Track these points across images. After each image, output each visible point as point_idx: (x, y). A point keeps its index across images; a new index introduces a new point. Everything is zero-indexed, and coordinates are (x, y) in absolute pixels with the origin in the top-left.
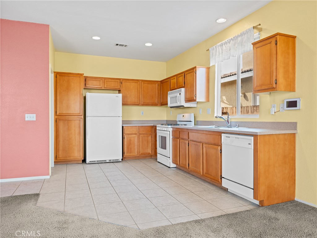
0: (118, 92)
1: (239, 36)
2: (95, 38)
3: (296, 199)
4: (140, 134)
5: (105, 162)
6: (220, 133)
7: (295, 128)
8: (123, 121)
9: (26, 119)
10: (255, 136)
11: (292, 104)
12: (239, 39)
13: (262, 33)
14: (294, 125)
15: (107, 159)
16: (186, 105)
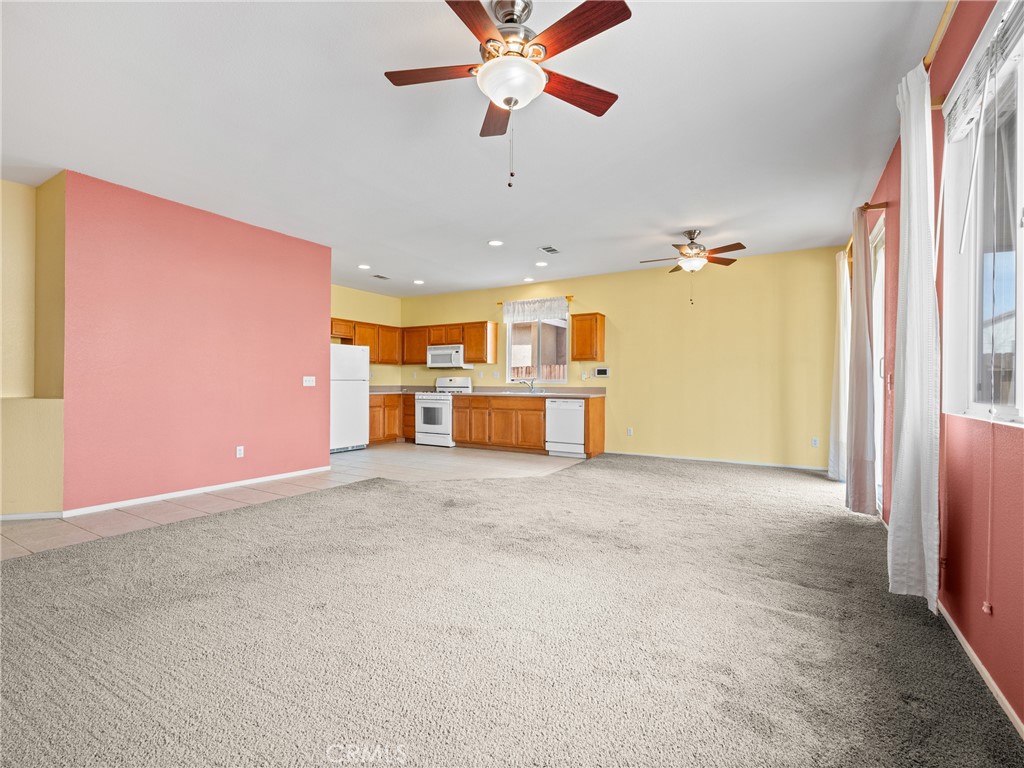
0: (340, 340)
1: (547, 300)
2: (361, 267)
3: (605, 451)
4: (385, 406)
5: (346, 450)
6: (544, 399)
7: (605, 392)
8: (370, 387)
9: (305, 384)
10: (587, 399)
11: (602, 372)
12: (548, 304)
13: (572, 304)
14: (603, 390)
15: (350, 444)
16: (465, 366)
